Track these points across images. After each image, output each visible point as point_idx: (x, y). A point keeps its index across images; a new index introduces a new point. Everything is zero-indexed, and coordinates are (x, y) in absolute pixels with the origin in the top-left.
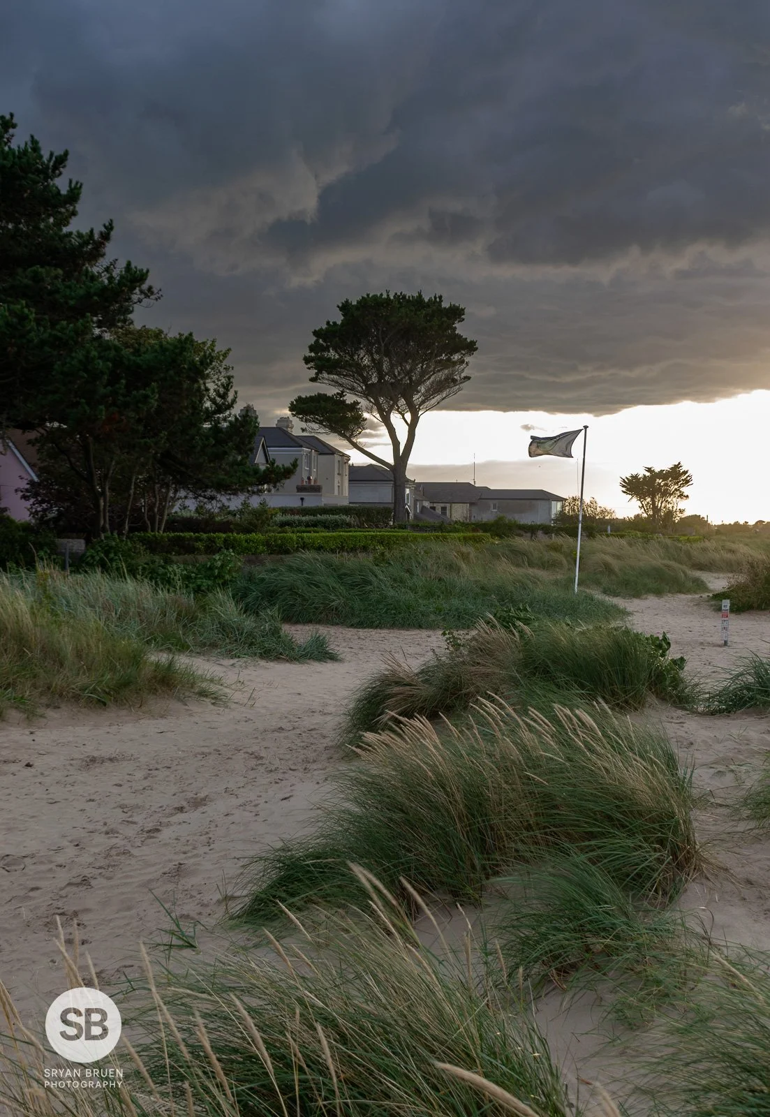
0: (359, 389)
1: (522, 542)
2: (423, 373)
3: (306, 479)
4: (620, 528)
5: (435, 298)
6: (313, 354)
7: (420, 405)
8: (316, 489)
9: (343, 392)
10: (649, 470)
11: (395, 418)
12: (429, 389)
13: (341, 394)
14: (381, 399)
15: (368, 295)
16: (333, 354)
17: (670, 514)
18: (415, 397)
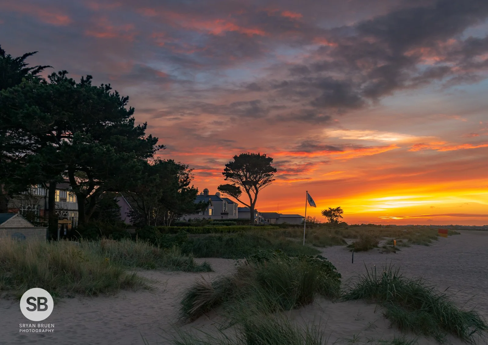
0: (240, 182)
1: (290, 230)
2: (260, 178)
3: (224, 211)
4: (321, 225)
5: (264, 155)
6: (225, 172)
7: (259, 188)
8: (226, 214)
9: (235, 184)
10: (330, 209)
11: (251, 192)
12: (262, 183)
13: (234, 184)
14: (247, 186)
15: (243, 154)
16: (231, 172)
17: (336, 221)
18: (257, 185)
